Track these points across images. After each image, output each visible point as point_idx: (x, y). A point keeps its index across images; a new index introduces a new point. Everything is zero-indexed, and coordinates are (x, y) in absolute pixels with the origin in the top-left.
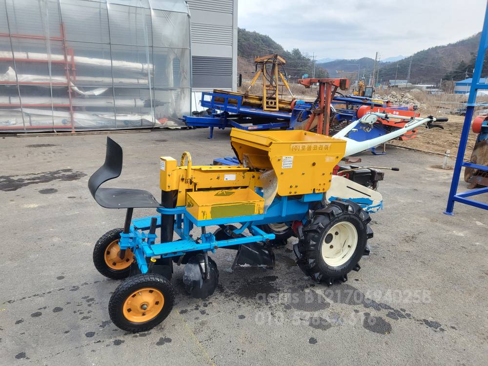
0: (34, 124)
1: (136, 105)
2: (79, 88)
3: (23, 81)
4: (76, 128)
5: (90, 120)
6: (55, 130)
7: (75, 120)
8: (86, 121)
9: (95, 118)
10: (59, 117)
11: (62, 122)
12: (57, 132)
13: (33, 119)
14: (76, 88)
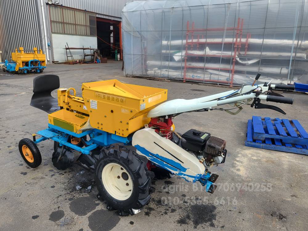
0: (212, 79)
1: (281, 72)
2: (240, 59)
3: (212, 54)
4: (233, 84)
5: (244, 80)
6: (218, 83)
7: (234, 79)
8: (240, 80)
9: (247, 79)
10: (225, 76)
11: (227, 79)
12: (220, 85)
13: (212, 76)
14: (238, 59)
